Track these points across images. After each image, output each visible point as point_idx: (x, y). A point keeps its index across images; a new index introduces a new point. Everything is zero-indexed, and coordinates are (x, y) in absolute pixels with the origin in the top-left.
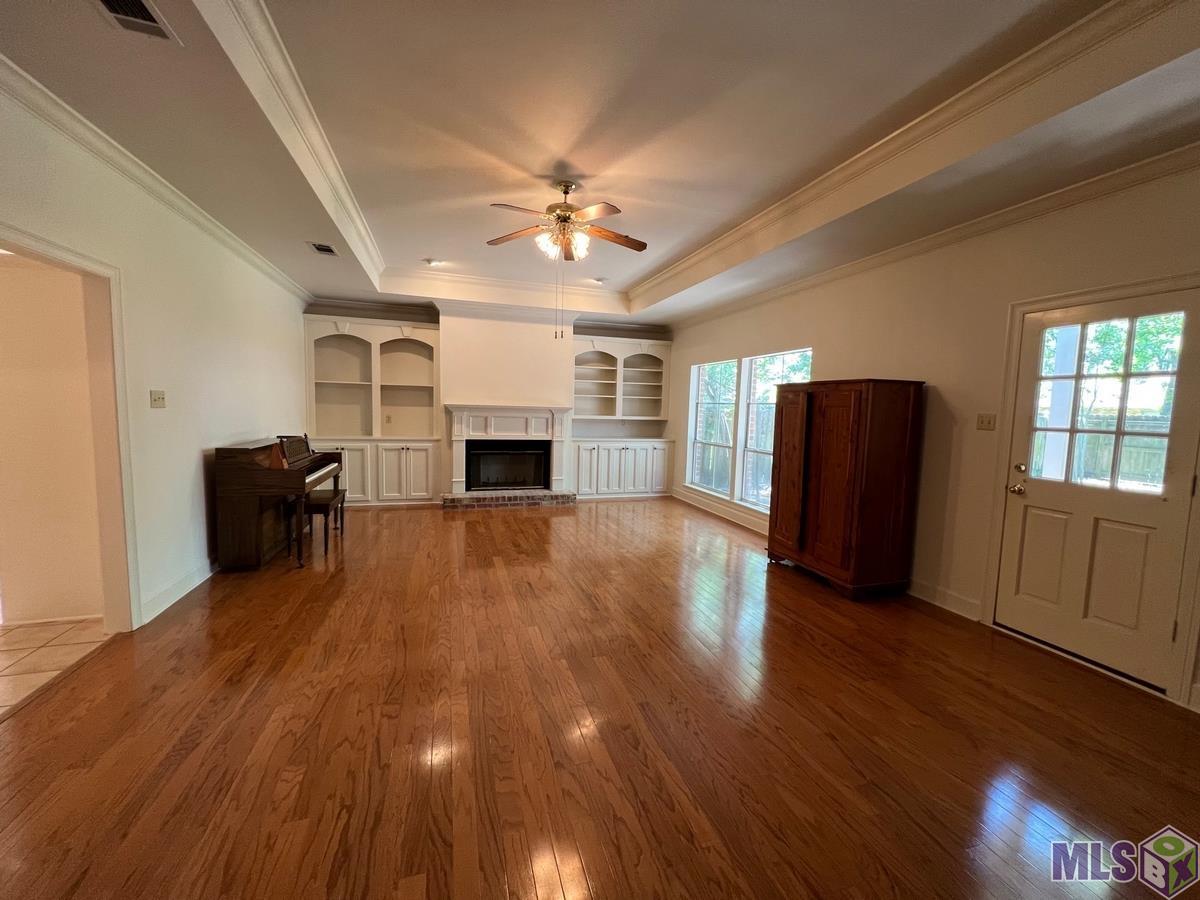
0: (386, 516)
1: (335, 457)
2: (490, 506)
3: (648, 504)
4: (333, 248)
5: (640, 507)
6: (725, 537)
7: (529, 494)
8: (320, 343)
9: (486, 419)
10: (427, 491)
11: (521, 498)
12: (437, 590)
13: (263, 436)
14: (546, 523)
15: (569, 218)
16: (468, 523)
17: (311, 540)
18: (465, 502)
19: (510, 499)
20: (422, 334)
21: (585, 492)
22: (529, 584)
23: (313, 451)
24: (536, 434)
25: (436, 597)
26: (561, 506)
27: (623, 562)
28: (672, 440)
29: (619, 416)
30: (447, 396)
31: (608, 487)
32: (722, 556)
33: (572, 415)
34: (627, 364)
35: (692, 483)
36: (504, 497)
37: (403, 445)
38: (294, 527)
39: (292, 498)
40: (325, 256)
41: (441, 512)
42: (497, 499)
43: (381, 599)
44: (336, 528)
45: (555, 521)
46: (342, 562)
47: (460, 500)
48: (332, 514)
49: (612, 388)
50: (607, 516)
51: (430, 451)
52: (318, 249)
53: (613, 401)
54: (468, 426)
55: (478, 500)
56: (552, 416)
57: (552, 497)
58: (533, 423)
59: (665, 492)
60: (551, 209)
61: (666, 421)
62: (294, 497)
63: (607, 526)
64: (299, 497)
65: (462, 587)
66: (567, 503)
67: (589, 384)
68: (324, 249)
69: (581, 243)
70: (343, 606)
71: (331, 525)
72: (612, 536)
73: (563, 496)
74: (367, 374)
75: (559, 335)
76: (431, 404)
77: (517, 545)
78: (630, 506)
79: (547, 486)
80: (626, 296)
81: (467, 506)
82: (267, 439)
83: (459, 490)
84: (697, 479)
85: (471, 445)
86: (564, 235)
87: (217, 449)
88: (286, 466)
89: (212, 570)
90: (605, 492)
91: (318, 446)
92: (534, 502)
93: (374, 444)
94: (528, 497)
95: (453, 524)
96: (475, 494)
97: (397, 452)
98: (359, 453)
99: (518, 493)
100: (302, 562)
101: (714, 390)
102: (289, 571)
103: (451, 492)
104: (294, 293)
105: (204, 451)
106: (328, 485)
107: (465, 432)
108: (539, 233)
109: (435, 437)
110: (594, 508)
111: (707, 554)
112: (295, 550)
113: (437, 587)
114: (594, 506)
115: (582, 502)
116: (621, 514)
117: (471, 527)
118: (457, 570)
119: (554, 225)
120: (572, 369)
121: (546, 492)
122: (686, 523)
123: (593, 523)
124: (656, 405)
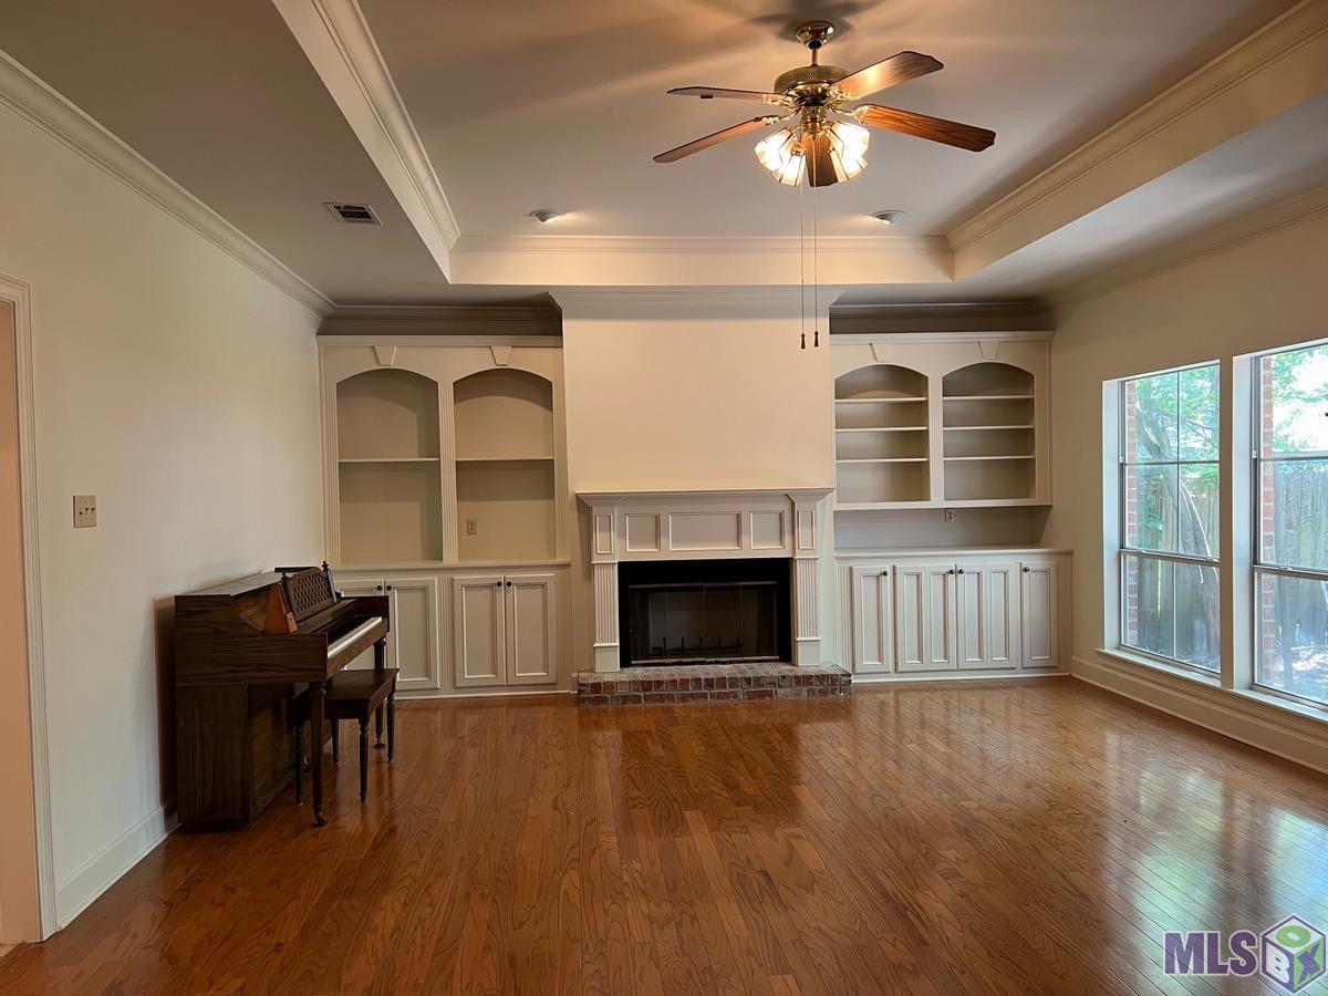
0: (470, 720)
1: (375, 606)
2: (671, 698)
3: (1014, 695)
4: (372, 210)
5: (996, 703)
6: (1211, 774)
7: (750, 674)
8: (350, 388)
9: (657, 518)
10: (546, 669)
11: (734, 681)
12: (576, 879)
13: (252, 569)
14: (789, 734)
15: (824, 95)
16: (627, 736)
17: (336, 769)
18: (621, 691)
19: (710, 683)
20: (530, 358)
21: (870, 668)
22: (766, 874)
23: (338, 595)
24: (759, 546)
25: (575, 898)
26: (818, 699)
27: (968, 828)
28: (1066, 547)
29: (937, 500)
30: (583, 478)
31: (920, 658)
32: (1208, 821)
33: (832, 504)
34: (951, 386)
35: (1119, 647)
36: (698, 680)
37: (499, 576)
38: (307, 740)
39: (301, 687)
40: (358, 227)
41: (575, 711)
42: (685, 682)
43: (468, 895)
44: (379, 746)
45: (806, 730)
46: (392, 815)
47: (610, 686)
48: (373, 717)
49: (919, 441)
50: (923, 724)
51: (551, 588)
52: (344, 214)
53: (923, 468)
54: (622, 535)
55: (646, 685)
56: (790, 507)
57: (796, 677)
58: (750, 522)
59: (1055, 668)
60: (784, 84)
61: (1050, 507)
62: (306, 686)
63: (923, 744)
64: (314, 687)
65: (626, 878)
66: (832, 693)
67: (866, 437)
68: (355, 214)
69: (850, 145)
70: (398, 907)
71: (372, 739)
72: (936, 765)
73: (822, 678)
74: (431, 443)
75: (810, 340)
76: (550, 494)
77: (732, 786)
78: (973, 699)
79: (786, 653)
80: (942, 242)
81: (625, 698)
82: (258, 575)
83: (608, 666)
84: (1131, 637)
85: (630, 573)
86: (814, 131)
87: (177, 598)
88: (293, 627)
89: (167, 829)
90: (913, 667)
91: (347, 585)
92: (760, 691)
93: (448, 576)
94: (748, 680)
95: (598, 736)
96: (639, 673)
97: (487, 592)
98: (419, 595)
99: (726, 670)
100: (321, 814)
101: (1159, 432)
102: (298, 832)
103: (592, 670)
104: (302, 299)
105: (156, 602)
106: (364, 661)
107: (617, 547)
108: (762, 135)
109: (559, 560)
110: (892, 702)
111: (1166, 814)
112: (308, 788)
113: (575, 875)
114: (890, 699)
115: (864, 688)
116: (955, 719)
117: (634, 743)
118: (615, 839)
119: (793, 117)
120: (829, 405)
121: (784, 668)
122: (1112, 739)
123: (891, 736)
124: (1020, 473)
